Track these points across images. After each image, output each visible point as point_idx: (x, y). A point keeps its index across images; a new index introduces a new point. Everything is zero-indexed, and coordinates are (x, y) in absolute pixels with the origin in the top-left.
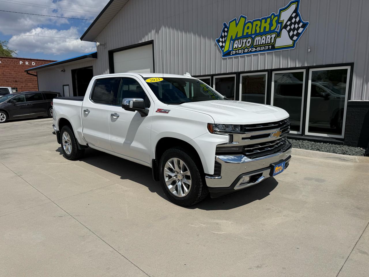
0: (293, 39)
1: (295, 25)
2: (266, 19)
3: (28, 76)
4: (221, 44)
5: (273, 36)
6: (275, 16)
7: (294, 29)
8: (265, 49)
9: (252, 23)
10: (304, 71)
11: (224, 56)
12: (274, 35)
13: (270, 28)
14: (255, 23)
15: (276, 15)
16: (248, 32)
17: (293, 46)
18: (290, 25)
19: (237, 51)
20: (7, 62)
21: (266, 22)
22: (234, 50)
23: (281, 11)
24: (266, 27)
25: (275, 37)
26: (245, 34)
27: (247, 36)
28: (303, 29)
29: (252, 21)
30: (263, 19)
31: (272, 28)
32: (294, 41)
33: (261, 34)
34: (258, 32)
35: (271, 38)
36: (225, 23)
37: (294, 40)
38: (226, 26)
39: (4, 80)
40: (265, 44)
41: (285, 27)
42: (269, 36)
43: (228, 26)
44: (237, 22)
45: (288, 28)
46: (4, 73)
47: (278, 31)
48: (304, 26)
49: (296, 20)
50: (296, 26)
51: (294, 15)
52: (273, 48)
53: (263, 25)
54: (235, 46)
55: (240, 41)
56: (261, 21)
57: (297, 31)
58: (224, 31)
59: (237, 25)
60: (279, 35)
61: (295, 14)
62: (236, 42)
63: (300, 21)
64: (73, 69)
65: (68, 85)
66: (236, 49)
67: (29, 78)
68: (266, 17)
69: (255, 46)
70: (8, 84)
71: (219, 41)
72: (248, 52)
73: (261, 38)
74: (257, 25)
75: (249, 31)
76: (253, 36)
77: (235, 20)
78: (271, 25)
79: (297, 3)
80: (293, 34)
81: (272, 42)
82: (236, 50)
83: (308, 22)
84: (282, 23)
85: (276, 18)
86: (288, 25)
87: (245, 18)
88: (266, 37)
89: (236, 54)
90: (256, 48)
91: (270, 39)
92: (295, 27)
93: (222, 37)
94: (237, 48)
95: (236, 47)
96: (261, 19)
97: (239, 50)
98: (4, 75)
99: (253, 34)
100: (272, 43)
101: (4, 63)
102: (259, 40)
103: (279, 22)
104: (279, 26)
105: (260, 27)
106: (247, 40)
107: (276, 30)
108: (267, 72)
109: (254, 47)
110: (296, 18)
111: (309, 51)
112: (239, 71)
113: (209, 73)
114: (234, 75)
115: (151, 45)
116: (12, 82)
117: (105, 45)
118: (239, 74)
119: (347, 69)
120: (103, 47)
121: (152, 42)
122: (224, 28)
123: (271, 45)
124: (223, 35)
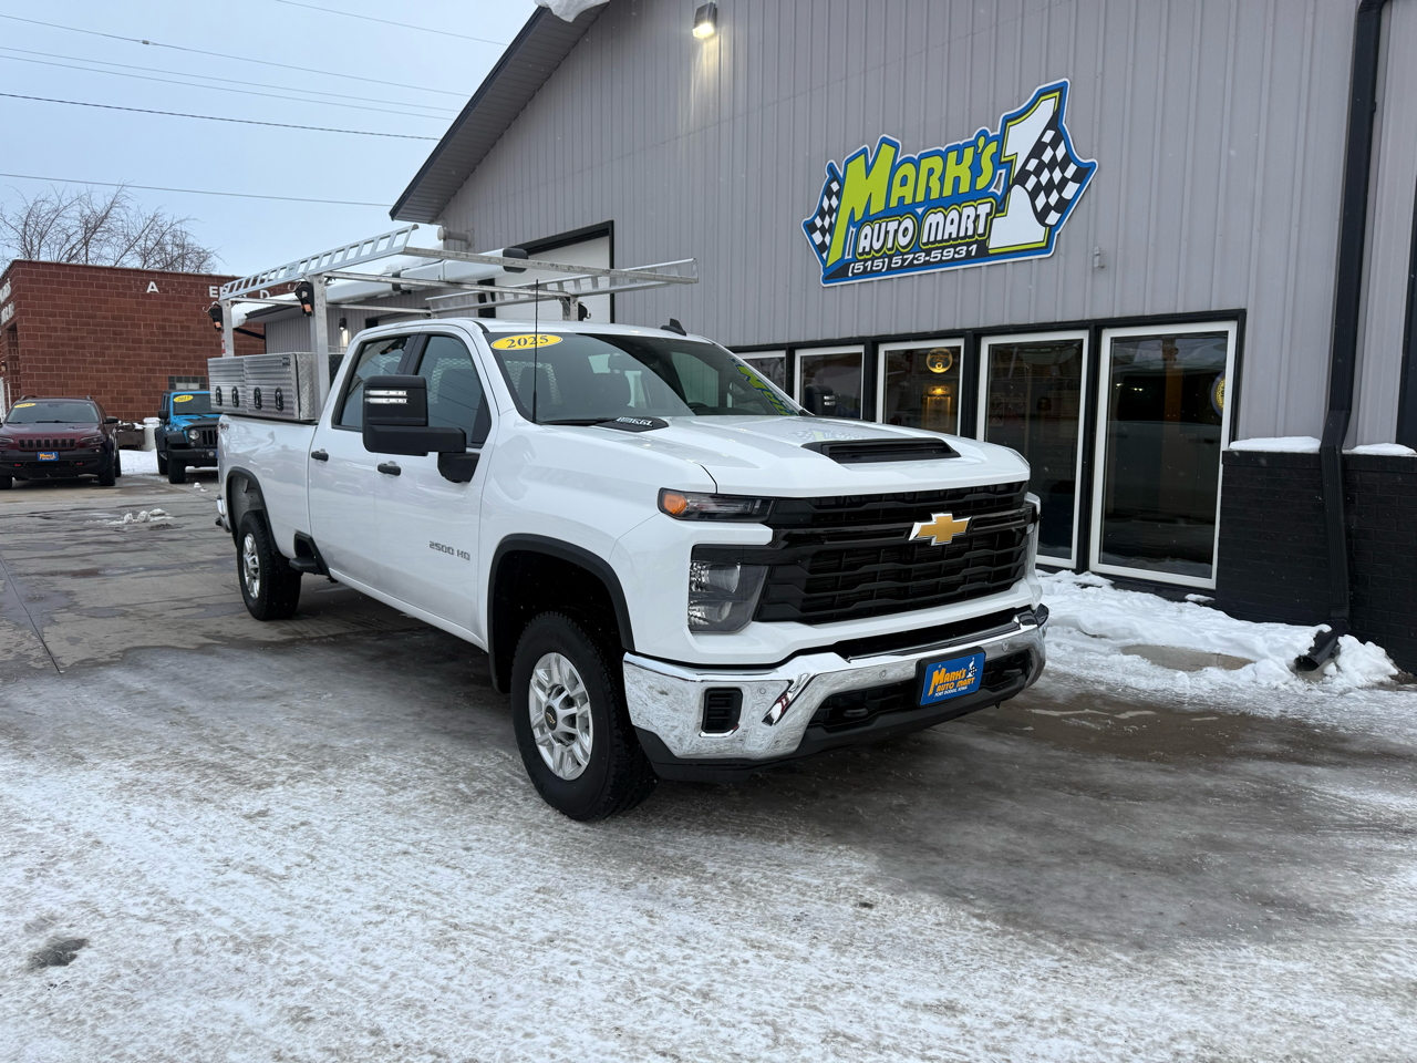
0: (1047, 222)
1: (1051, 172)
2: (960, 150)
4: (817, 237)
5: (984, 209)
6: (988, 141)
7: (1050, 187)
8: (956, 256)
9: (917, 164)
10: (1084, 336)
11: (827, 279)
12: (987, 208)
13: (973, 182)
14: (926, 164)
15: (991, 135)
16: (904, 197)
17: (1046, 249)
18: (1038, 172)
19: (870, 263)
20: (176, 290)
21: (959, 161)
22: (860, 258)
23: (1009, 124)
24: (959, 177)
25: (988, 215)
26: (893, 203)
27: (902, 210)
28: (1078, 185)
29: (916, 158)
30: (950, 150)
31: (981, 183)
32: (1052, 229)
33: (943, 204)
34: (935, 195)
35: (977, 217)
36: (831, 163)
37: (1051, 226)
38: (834, 176)
39: (165, 350)
40: (958, 238)
41: (1022, 178)
42: (969, 211)
43: (841, 174)
44: (870, 161)
45: (1032, 181)
46: (163, 327)
47: (999, 193)
48: (1081, 175)
49: (1054, 156)
50: (1057, 175)
51: (1048, 136)
52: (983, 252)
53: (953, 170)
54: (864, 244)
55: (877, 226)
56: (944, 156)
57: (1060, 193)
58: (829, 193)
59: (869, 169)
60: (1000, 206)
61: (1053, 132)
62: (867, 230)
63: (1068, 159)
64: (370, 316)
66: (865, 256)
68: (961, 143)
69: (924, 244)
70: (178, 365)
71: (811, 228)
72: (902, 267)
73: (945, 218)
74: (931, 171)
75: (907, 192)
76: (920, 211)
77: (864, 152)
78: (976, 170)
79: (1057, 94)
80: (1047, 203)
81: (981, 231)
82: (866, 261)
83: (1094, 163)
84: (1010, 164)
85: (993, 147)
86: (1032, 170)
87: (896, 146)
88: (960, 215)
89: (865, 273)
90: (928, 252)
91: (974, 222)
92: (1051, 179)
93: (822, 213)
94: (869, 253)
95: (864, 248)
96: (943, 150)
97: (873, 259)
98: (165, 334)
99: (920, 204)
100: (980, 235)
101: (168, 292)
102: (938, 223)
103: (1003, 160)
104: (1001, 174)
105: (942, 179)
106: (900, 224)
107: (992, 189)
108: (964, 340)
109: (923, 251)
110: (1054, 149)
111: (1096, 265)
112: (874, 334)
113: (779, 340)
114: (860, 349)
115: (606, 240)
116: (188, 358)
117: (470, 238)
118: (873, 344)
119: (1225, 334)
120: (463, 243)
121: (607, 229)
122: (830, 182)
123: (976, 242)
124: (826, 207)
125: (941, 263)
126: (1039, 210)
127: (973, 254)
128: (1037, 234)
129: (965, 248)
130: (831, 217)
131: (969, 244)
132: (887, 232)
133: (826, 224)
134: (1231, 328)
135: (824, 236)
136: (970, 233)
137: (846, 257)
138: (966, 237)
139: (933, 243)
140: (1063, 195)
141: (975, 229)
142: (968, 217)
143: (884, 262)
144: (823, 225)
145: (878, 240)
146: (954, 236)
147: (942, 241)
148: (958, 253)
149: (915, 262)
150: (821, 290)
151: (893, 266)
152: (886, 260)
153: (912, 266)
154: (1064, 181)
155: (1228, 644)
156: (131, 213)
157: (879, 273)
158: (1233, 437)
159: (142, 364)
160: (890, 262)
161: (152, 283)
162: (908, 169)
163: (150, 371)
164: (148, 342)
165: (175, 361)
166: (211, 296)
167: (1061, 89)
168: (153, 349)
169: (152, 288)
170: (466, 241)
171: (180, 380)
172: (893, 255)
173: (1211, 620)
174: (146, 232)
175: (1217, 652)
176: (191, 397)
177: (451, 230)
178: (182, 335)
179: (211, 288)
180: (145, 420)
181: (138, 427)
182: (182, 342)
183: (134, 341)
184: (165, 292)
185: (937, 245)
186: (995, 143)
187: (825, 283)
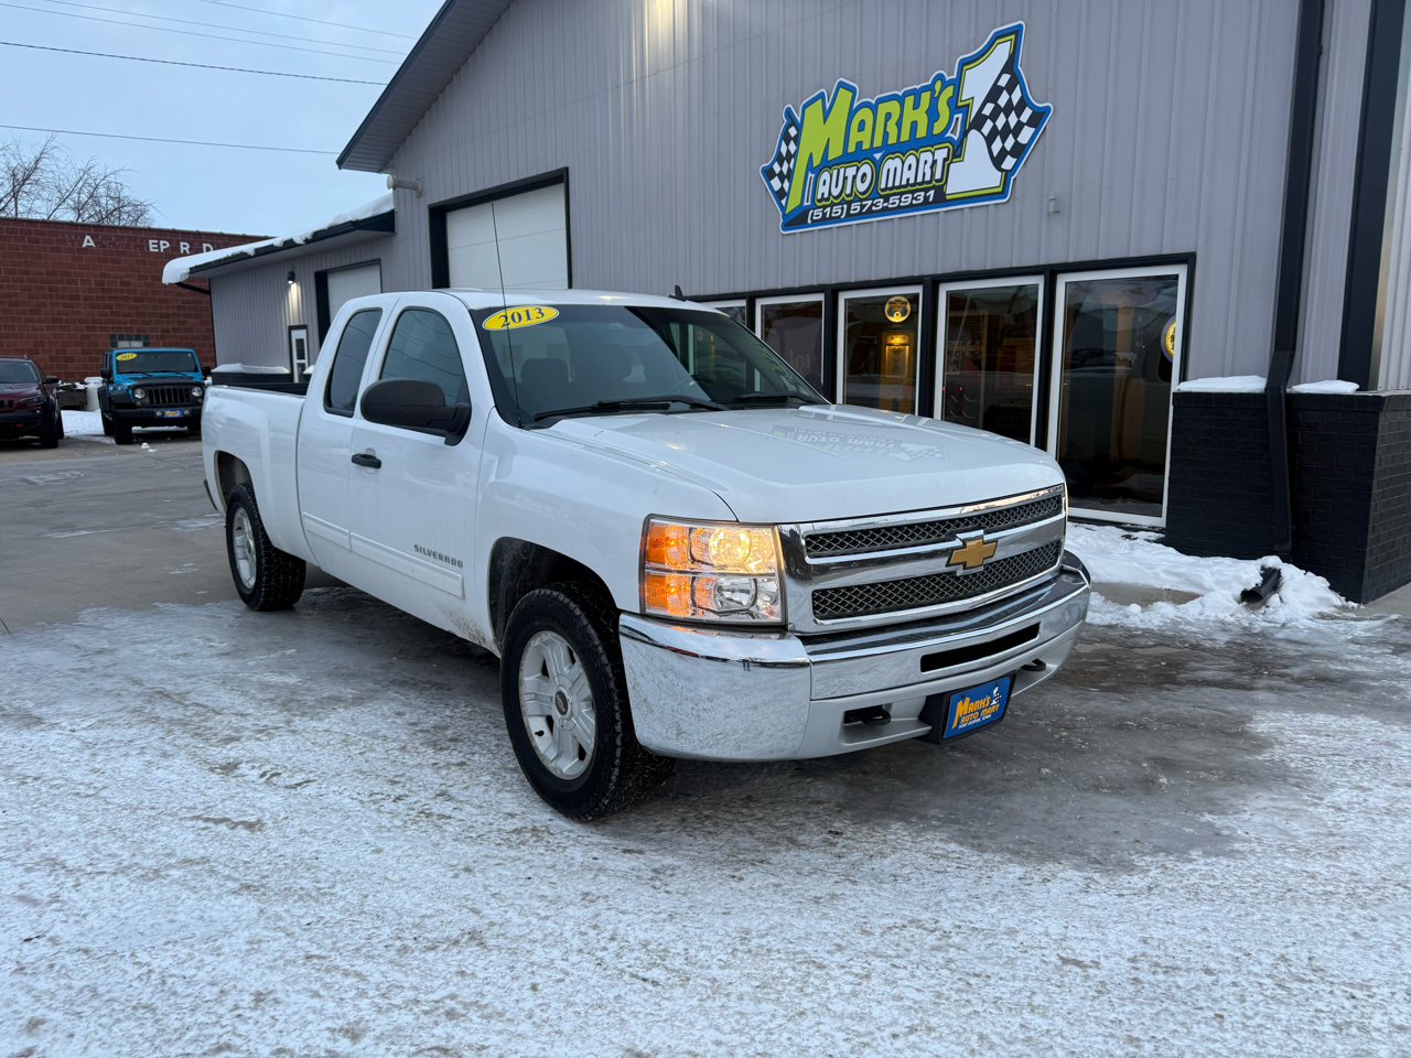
0: (1003, 166)
1: (1007, 117)
2: (917, 94)
4: (776, 183)
5: (941, 154)
6: (945, 85)
7: (1005, 132)
9: (874, 109)
10: (1039, 281)
11: (787, 226)
12: (943, 153)
13: (930, 127)
14: (883, 109)
16: (862, 142)
17: (1002, 194)
18: (994, 117)
20: (114, 244)
21: (916, 106)
22: (819, 204)
23: (965, 68)
24: (916, 122)
25: (945, 160)
26: (851, 149)
27: (859, 156)
28: (1033, 129)
29: (873, 102)
30: (907, 94)
31: (938, 128)
32: (1007, 174)
34: (892, 140)
35: (935, 162)
36: (789, 108)
37: (1007, 171)
39: (104, 307)
40: (915, 183)
41: (978, 123)
42: (926, 156)
43: (799, 119)
44: (828, 105)
45: (988, 126)
46: (102, 283)
47: (956, 138)
48: (1037, 119)
49: (1010, 100)
50: (1013, 120)
51: (1006, 78)
52: (941, 198)
53: (910, 115)
54: (823, 190)
55: (835, 172)
56: (901, 100)
57: (1015, 137)
58: (786, 138)
59: (826, 114)
60: (957, 152)
61: (1009, 76)
62: (825, 176)
63: (1023, 103)
64: (319, 269)
65: (303, 327)
66: (824, 203)
67: (189, 302)
68: (918, 87)
69: (883, 190)
70: (119, 322)
71: (769, 174)
72: (860, 213)
73: (903, 163)
74: (888, 116)
75: (865, 137)
76: (878, 156)
77: (821, 96)
78: (933, 115)
80: (1003, 148)
81: (938, 176)
82: (825, 207)
83: (1048, 108)
84: (967, 108)
85: (949, 91)
86: (988, 114)
87: (852, 90)
88: (918, 161)
89: (824, 220)
90: (886, 199)
91: (932, 167)
92: (1007, 124)
93: (780, 159)
94: (827, 199)
95: (823, 194)
96: (900, 94)
97: (832, 205)
98: (103, 290)
99: (878, 150)
100: (937, 181)
101: (105, 246)
102: (896, 169)
103: (960, 104)
104: (957, 119)
105: (899, 124)
106: (858, 169)
107: (949, 134)
108: (922, 287)
109: (881, 197)
110: (1010, 93)
111: (1051, 210)
112: (833, 282)
113: (740, 289)
114: (820, 297)
115: (560, 188)
116: (129, 315)
117: (420, 185)
118: (833, 292)
119: (1176, 277)
120: (414, 191)
121: (562, 176)
123: (933, 187)
124: (784, 153)
125: (899, 209)
126: (995, 155)
127: (931, 199)
128: (993, 179)
129: (923, 194)
130: (789, 163)
131: (926, 190)
132: (845, 178)
133: (785, 169)
134: (1181, 271)
135: (782, 182)
136: (928, 178)
137: (805, 204)
138: (923, 182)
139: (891, 189)
140: (1018, 139)
141: (933, 175)
142: (926, 162)
143: (842, 209)
144: (781, 171)
145: (836, 186)
146: (912, 181)
147: (900, 187)
148: (916, 199)
149: (874, 208)
150: (780, 238)
151: (852, 212)
152: (845, 206)
153: (870, 213)
154: (1020, 126)
155: (1177, 580)
156: (61, 165)
157: (838, 219)
158: (1183, 378)
159: (81, 321)
160: (849, 209)
161: (88, 237)
162: (865, 114)
163: (88, 329)
164: (86, 299)
165: (115, 319)
166: (151, 250)
167: (1017, 31)
168: (93, 306)
169: (88, 242)
170: (416, 189)
171: (122, 338)
172: (852, 202)
173: (1163, 557)
174: (80, 185)
175: (1168, 587)
176: (135, 356)
177: (401, 178)
178: (122, 291)
179: (151, 242)
180: (86, 380)
181: (80, 386)
182: (122, 299)
183: (71, 298)
184: (102, 246)
185: (895, 191)
186: (952, 87)
187: (784, 230)
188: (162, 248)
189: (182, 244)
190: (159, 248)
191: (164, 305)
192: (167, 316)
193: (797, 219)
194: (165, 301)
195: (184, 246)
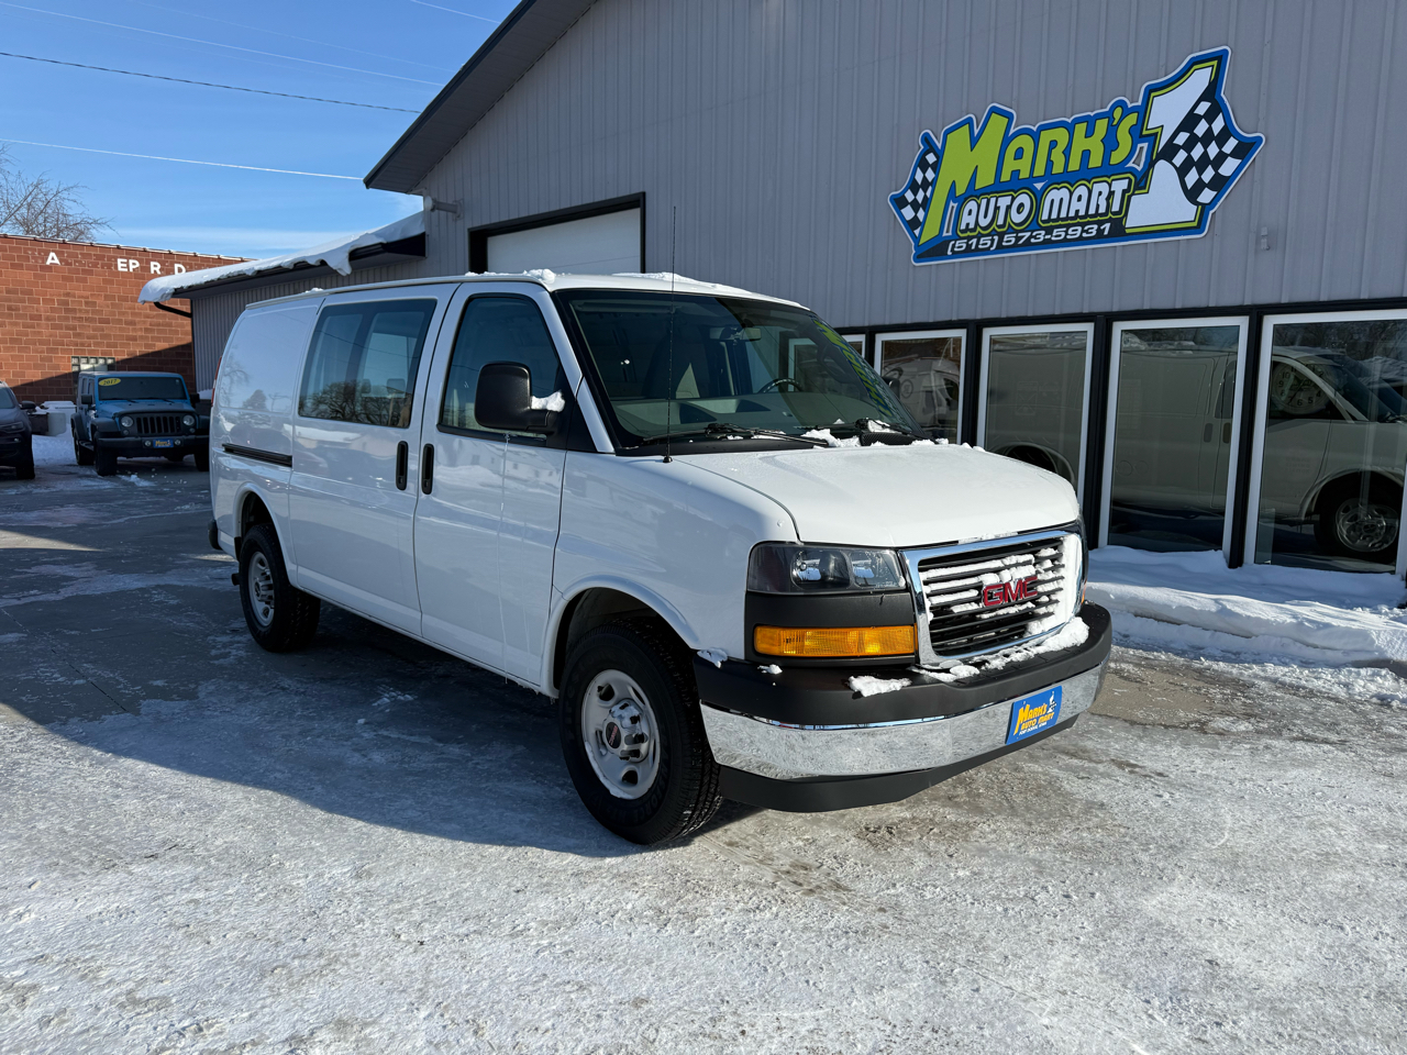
0: (1199, 199)
1: (1206, 146)
2: (1090, 123)
3: (157, 316)
4: (908, 213)
5: (1120, 186)
6: (1126, 112)
7: (1204, 162)
8: (1085, 235)
9: (1036, 137)
10: (1242, 322)
11: (919, 258)
12: (1124, 184)
13: (1107, 157)
14: (1046, 137)
15: (1130, 106)
16: (1019, 171)
17: (1199, 228)
18: (1189, 146)
19: (974, 241)
20: (80, 262)
21: (1089, 133)
22: (962, 235)
23: (1153, 94)
24: (1089, 151)
25: (1124, 192)
26: (1006, 177)
27: (1015, 185)
28: (1240, 161)
29: (1035, 129)
30: (1078, 121)
31: (1116, 158)
32: (1204, 208)
33: (1069, 179)
34: (1058, 168)
35: (1111, 193)
36: (927, 134)
37: (1204, 205)
38: (930, 148)
39: (68, 328)
40: (1087, 215)
41: (1169, 152)
42: (1104, 188)
43: (939, 145)
44: (976, 131)
45: (1181, 157)
46: (67, 303)
47: (1139, 169)
48: (1244, 150)
49: (1210, 130)
50: (1213, 150)
51: (1204, 107)
52: (1119, 231)
53: (1080, 143)
54: (967, 220)
55: (984, 202)
56: (1070, 128)
57: (1216, 168)
58: (923, 164)
59: (974, 141)
60: (1141, 182)
61: (1209, 104)
62: (972, 205)
63: (1227, 133)
66: (969, 234)
67: (159, 325)
68: (1092, 114)
69: (1044, 222)
70: (82, 345)
71: (900, 202)
72: (1015, 245)
73: (1071, 194)
74: (1053, 144)
75: (1024, 167)
76: (1039, 186)
77: (969, 122)
78: (1110, 143)
79: (1215, 63)
80: (1200, 180)
81: (1116, 208)
82: (970, 238)
83: (1259, 138)
84: (1154, 137)
85: (1132, 119)
86: (1181, 144)
87: (1009, 116)
88: (1090, 192)
89: (968, 251)
90: (1049, 231)
91: (1108, 199)
92: (1205, 154)
93: (914, 187)
94: (974, 230)
95: (968, 224)
96: (1070, 121)
97: (979, 237)
98: (67, 310)
99: (1039, 179)
100: (1114, 213)
101: (71, 264)
102: (1061, 200)
103: (1145, 132)
104: (1142, 148)
105: (1067, 153)
106: (1013, 199)
107: (1130, 164)
108: (1092, 325)
109: (1042, 228)
110: (1210, 122)
111: (1261, 247)
112: (978, 317)
113: (857, 323)
114: (960, 333)
115: (637, 212)
116: (94, 337)
117: (458, 207)
118: (976, 327)
120: (450, 214)
121: (639, 201)
122: (926, 153)
123: (1109, 220)
124: (919, 181)
125: (1065, 242)
126: (1189, 186)
127: (1106, 233)
128: (1187, 212)
129: (1096, 227)
130: (925, 191)
131: (1100, 223)
132: (997, 208)
133: (920, 196)
135: (916, 211)
136: (1102, 210)
137: (945, 234)
138: (1097, 214)
139: (1054, 220)
140: (1220, 171)
141: (1109, 207)
142: (1100, 193)
143: (993, 240)
144: (915, 200)
145: (985, 216)
146: (1082, 213)
147: (1067, 218)
148: (1087, 232)
149: (1033, 240)
150: (911, 269)
151: (1004, 244)
152: (996, 238)
153: (1028, 245)
154: (1221, 157)
156: (10, 178)
157: (986, 251)
159: (42, 342)
160: (1001, 240)
161: (52, 254)
163: (50, 350)
164: (47, 319)
165: (80, 340)
166: (120, 269)
167: (1220, 58)
168: (55, 327)
169: (53, 259)
172: (1005, 233)
174: (29, 199)
176: (118, 381)
179: (119, 260)
180: (45, 404)
181: (39, 411)
182: (86, 319)
183: (32, 318)
184: (68, 264)
185: (1060, 222)
186: (1136, 114)
187: (916, 262)
188: (132, 267)
189: (152, 263)
190: (128, 267)
191: (131, 327)
192: (134, 339)
193: (936, 250)
194: (132, 323)
195: (155, 267)
